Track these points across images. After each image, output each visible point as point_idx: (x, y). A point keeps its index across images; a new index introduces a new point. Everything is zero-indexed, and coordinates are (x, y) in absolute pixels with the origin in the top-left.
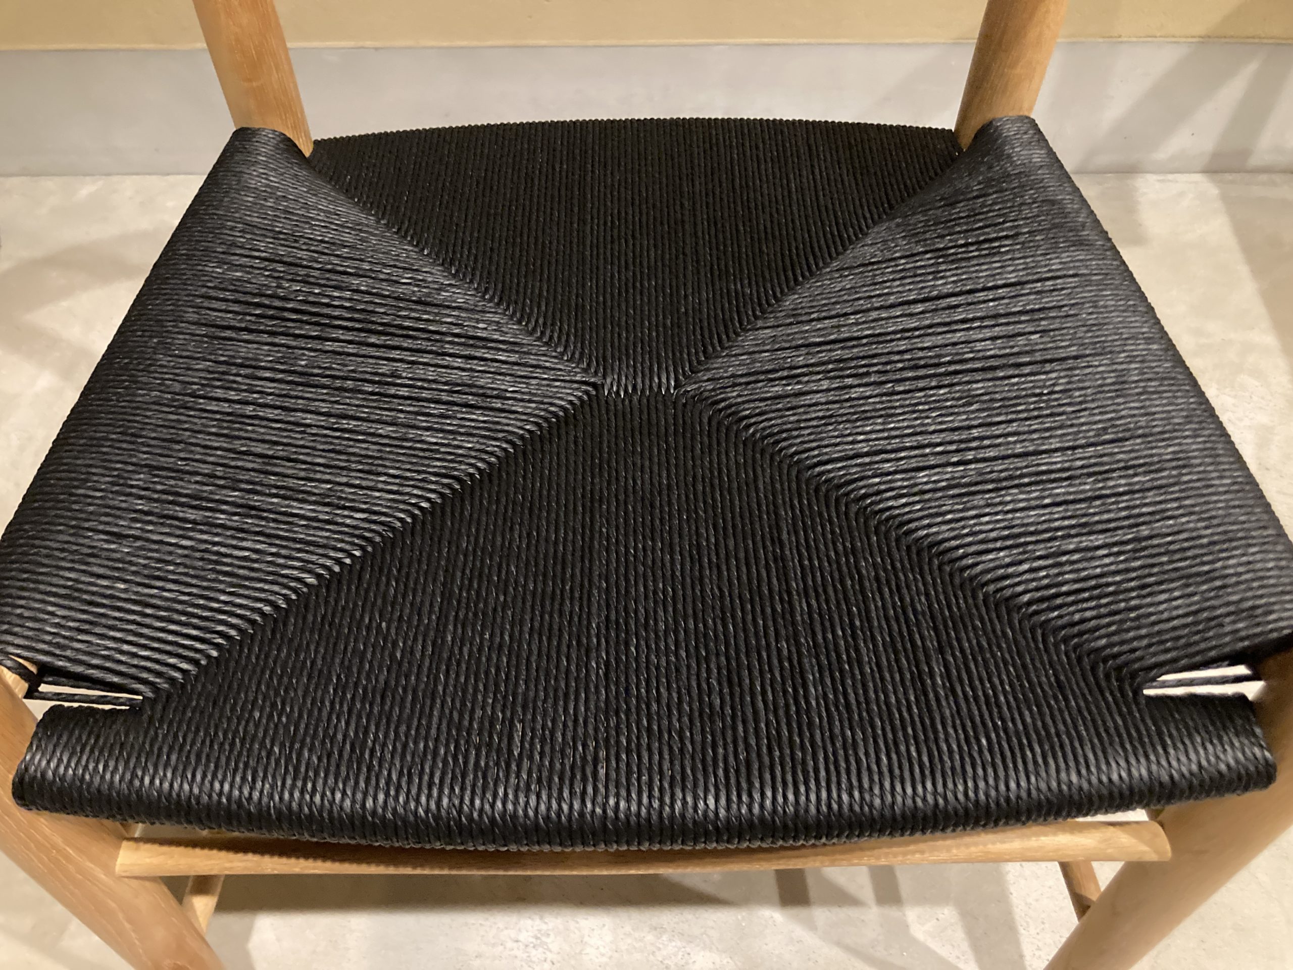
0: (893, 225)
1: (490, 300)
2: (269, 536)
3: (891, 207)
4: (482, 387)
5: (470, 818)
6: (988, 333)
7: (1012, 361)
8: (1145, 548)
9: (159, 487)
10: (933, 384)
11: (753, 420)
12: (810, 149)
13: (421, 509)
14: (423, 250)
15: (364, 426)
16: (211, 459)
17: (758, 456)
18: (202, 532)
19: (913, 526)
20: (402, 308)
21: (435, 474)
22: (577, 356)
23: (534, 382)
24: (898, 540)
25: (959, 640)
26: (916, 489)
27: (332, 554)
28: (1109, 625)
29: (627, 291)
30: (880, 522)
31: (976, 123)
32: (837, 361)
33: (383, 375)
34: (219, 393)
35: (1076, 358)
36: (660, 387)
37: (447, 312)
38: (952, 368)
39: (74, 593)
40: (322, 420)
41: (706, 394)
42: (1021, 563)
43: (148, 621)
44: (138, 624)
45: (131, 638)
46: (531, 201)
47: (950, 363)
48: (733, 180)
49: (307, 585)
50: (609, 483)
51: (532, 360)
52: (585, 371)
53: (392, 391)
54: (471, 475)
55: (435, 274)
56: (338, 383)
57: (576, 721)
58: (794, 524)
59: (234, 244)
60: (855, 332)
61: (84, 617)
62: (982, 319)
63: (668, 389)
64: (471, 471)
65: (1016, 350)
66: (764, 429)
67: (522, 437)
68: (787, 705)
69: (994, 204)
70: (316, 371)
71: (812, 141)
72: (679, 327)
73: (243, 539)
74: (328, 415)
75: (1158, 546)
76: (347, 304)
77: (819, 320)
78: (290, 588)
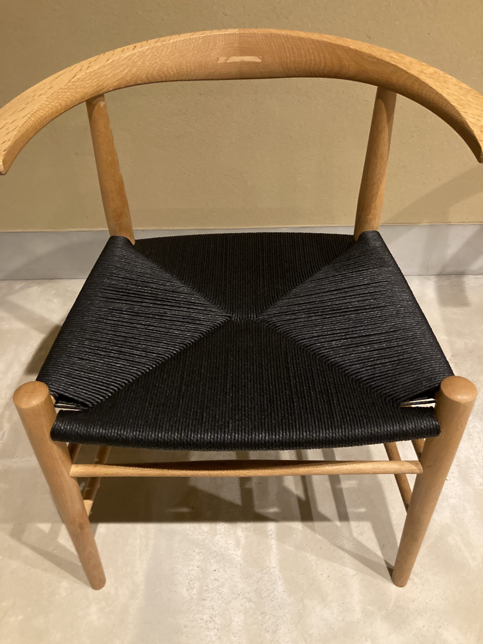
0: (329, 267)
1: (195, 291)
2: (127, 360)
3: (330, 261)
4: (193, 317)
5: (190, 439)
6: (356, 300)
7: (364, 308)
8: (401, 362)
9: (93, 345)
10: (338, 315)
11: (281, 327)
12: (303, 242)
13: (174, 353)
14: (173, 276)
15: (156, 328)
16: (108, 337)
17: (282, 338)
18: (106, 358)
19: (330, 358)
20: (167, 293)
21: (178, 343)
22: (224, 308)
23: (210, 316)
24: (325, 363)
25: (342, 390)
26: (331, 347)
27: (146, 366)
28: (389, 386)
29: (240, 288)
30: (320, 357)
31: (359, 233)
32: (308, 309)
33: (161, 313)
34: (110, 318)
35: (384, 306)
36: (251, 317)
37: (181, 294)
38: (344, 310)
39: (68, 375)
40: (142, 327)
41: (266, 319)
42: (363, 368)
43: (91, 384)
44: (88, 384)
45: (86, 389)
46: (209, 260)
47: (344, 309)
48: (277, 253)
49: (138, 375)
50: (233, 346)
51: (209, 309)
52: (226, 312)
53: (165, 318)
54: (189, 344)
55: (178, 283)
56: (147, 315)
57: (222, 413)
58: (292, 358)
59: (112, 273)
60: (314, 300)
61: (72, 381)
62: (355, 295)
63: (253, 318)
64: (190, 342)
65: (365, 304)
66: (284, 330)
67: (205, 332)
68: (287, 409)
69: (363, 259)
70: (141, 312)
71: (304, 240)
72: (257, 299)
73: (119, 361)
74: (144, 325)
75: (405, 361)
76: (150, 292)
77: (303, 296)
78: (133, 376)
